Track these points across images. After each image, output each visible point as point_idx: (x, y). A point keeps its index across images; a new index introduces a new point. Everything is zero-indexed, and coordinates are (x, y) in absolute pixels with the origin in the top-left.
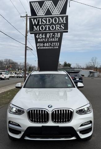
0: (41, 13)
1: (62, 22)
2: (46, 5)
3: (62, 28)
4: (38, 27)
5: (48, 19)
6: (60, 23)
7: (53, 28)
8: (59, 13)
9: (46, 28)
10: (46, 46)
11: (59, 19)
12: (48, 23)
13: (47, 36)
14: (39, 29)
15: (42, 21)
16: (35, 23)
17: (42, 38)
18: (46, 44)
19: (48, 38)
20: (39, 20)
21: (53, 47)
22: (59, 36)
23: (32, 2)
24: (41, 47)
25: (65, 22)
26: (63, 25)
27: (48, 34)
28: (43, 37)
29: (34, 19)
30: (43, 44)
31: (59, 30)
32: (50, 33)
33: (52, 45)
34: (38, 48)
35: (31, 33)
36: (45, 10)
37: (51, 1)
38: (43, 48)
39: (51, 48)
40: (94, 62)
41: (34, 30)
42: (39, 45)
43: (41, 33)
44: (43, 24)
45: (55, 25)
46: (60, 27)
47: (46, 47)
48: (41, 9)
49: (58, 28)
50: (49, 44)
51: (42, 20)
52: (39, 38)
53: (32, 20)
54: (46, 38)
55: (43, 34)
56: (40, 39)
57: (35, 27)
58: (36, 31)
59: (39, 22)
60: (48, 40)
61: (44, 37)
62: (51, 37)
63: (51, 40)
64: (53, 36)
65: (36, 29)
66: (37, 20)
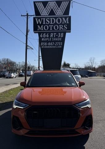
0: (45, 13)
1: (65, 22)
2: (50, 5)
3: (65, 28)
4: (42, 26)
5: (51, 19)
6: (63, 23)
7: (56, 27)
8: (62, 13)
9: (49, 28)
11: (62, 19)
12: (51, 23)
13: (51, 35)
14: (43, 28)
16: (39, 22)
17: (46, 37)
18: (50, 43)
20: (43, 19)
21: (57, 46)
22: (62, 36)
23: (37, 2)
24: (45, 46)
25: (68, 23)
26: (66, 25)
28: (47, 36)
29: (38, 18)
30: (47, 43)
31: (62, 30)
32: (53, 33)
34: (42, 47)
35: (35, 33)
36: (48, 11)
37: (55, 2)
38: (47, 47)
39: (54, 47)
40: (92, 62)
42: (43, 44)
43: (44, 33)
44: (47, 23)
45: (58, 25)
46: (63, 28)
47: (49, 46)
48: (45, 10)
49: (61, 28)
50: (52, 43)
51: (45, 20)
52: (43, 37)
53: (36, 19)
54: (49, 37)
55: (46, 33)
57: (39, 26)
58: (40, 30)
59: (42, 22)
60: (52, 39)
61: (48, 36)
62: (55, 37)
63: (55, 39)
64: (57, 35)
65: (40, 29)
66: (41, 20)
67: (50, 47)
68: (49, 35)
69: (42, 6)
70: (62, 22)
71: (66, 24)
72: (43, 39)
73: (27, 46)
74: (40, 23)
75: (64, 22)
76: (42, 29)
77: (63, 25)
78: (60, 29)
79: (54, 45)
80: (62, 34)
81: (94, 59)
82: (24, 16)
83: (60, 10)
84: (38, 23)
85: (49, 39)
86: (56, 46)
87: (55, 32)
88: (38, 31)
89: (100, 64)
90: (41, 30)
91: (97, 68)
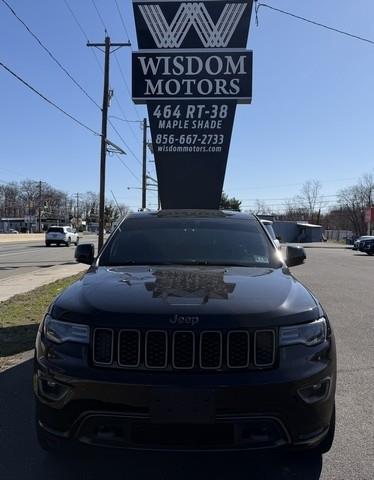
0: (169, 41)
1: (234, 69)
2: (186, 15)
3: (234, 90)
4: (160, 82)
5: (190, 58)
6: (227, 73)
7: (205, 87)
8: (224, 41)
9: (184, 87)
10: (185, 145)
11: (225, 61)
12: (190, 72)
13: (189, 112)
14: (164, 90)
15: (171, 66)
16: (150, 69)
17: (173, 118)
18: (185, 137)
19: (191, 120)
20: (163, 60)
21: (207, 146)
22: (223, 114)
23: (143, 4)
24: (168, 145)
25: (242, 72)
26: (238, 80)
27: (189, 107)
28: (174, 114)
29: (148, 56)
30: (175, 137)
31: (223, 95)
32: (196, 103)
33: (203, 143)
34: (160, 149)
35: (136, 102)
36: (180, 32)
37: (202, 5)
38: (175, 149)
39: (198, 149)
40: (311, 195)
41: (147, 93)
42: (163, 140)
43: (168, 102)
44: (175, 73)
45: (212, 79)
46: (228, 87)
47: (182, 146)
48: (169, 29)
49: (220, 90)
50: (193, 138)
51: (171, 62)
53: (142, 59)
54: (183, 118)
55: (173, 105)
56: (167, 120)
57: (149, 82)
58: (152, 96)
59: (161, 69)
60: (190, 124)
61: (177, 114)
62: (199, 116)
63: (200, 124)
64: (207, 112)
65: (153, 91)
66: (155, 62)
67: (186, 149)
68: (183, 111)
69: (159, 15)
70: (224, 69)
71: (236, 76)
72: (162, 125)
73: (104, 143)
74: (154, 73)
75: (230, 70)
76: (160, 92)
77: (228, 78)
78: (218, 92)
79: (198, 144)
80: (224, 109)
81: (317, 185)
82: (96, 45)
83: (218, 30)
84: (145, 71)
85: (182, 125)
86: (203, 145)
87: (201, 102)
88: (147, 96)
89: (335, 203)
90: (155, 96)
91: (327, 216)
